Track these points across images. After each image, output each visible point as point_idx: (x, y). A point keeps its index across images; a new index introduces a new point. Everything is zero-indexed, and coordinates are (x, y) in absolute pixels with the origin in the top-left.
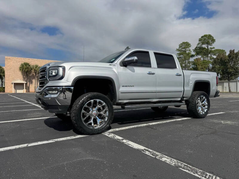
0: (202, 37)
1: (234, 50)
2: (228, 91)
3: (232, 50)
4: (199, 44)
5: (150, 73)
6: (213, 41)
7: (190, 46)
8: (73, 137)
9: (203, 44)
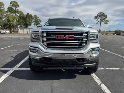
0: (12, 2)
1: (29, 13)
2: (26, 33)
3: (28, 13)
4: (10, 5)
6: (18, 6)
7: (4, 5)
9: (13, 6)
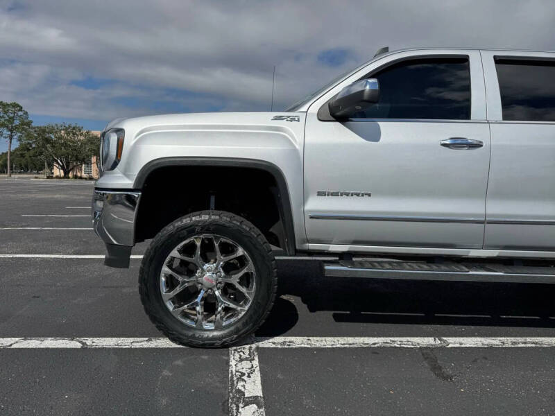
5: (459, 141)
8: (141, 343)
